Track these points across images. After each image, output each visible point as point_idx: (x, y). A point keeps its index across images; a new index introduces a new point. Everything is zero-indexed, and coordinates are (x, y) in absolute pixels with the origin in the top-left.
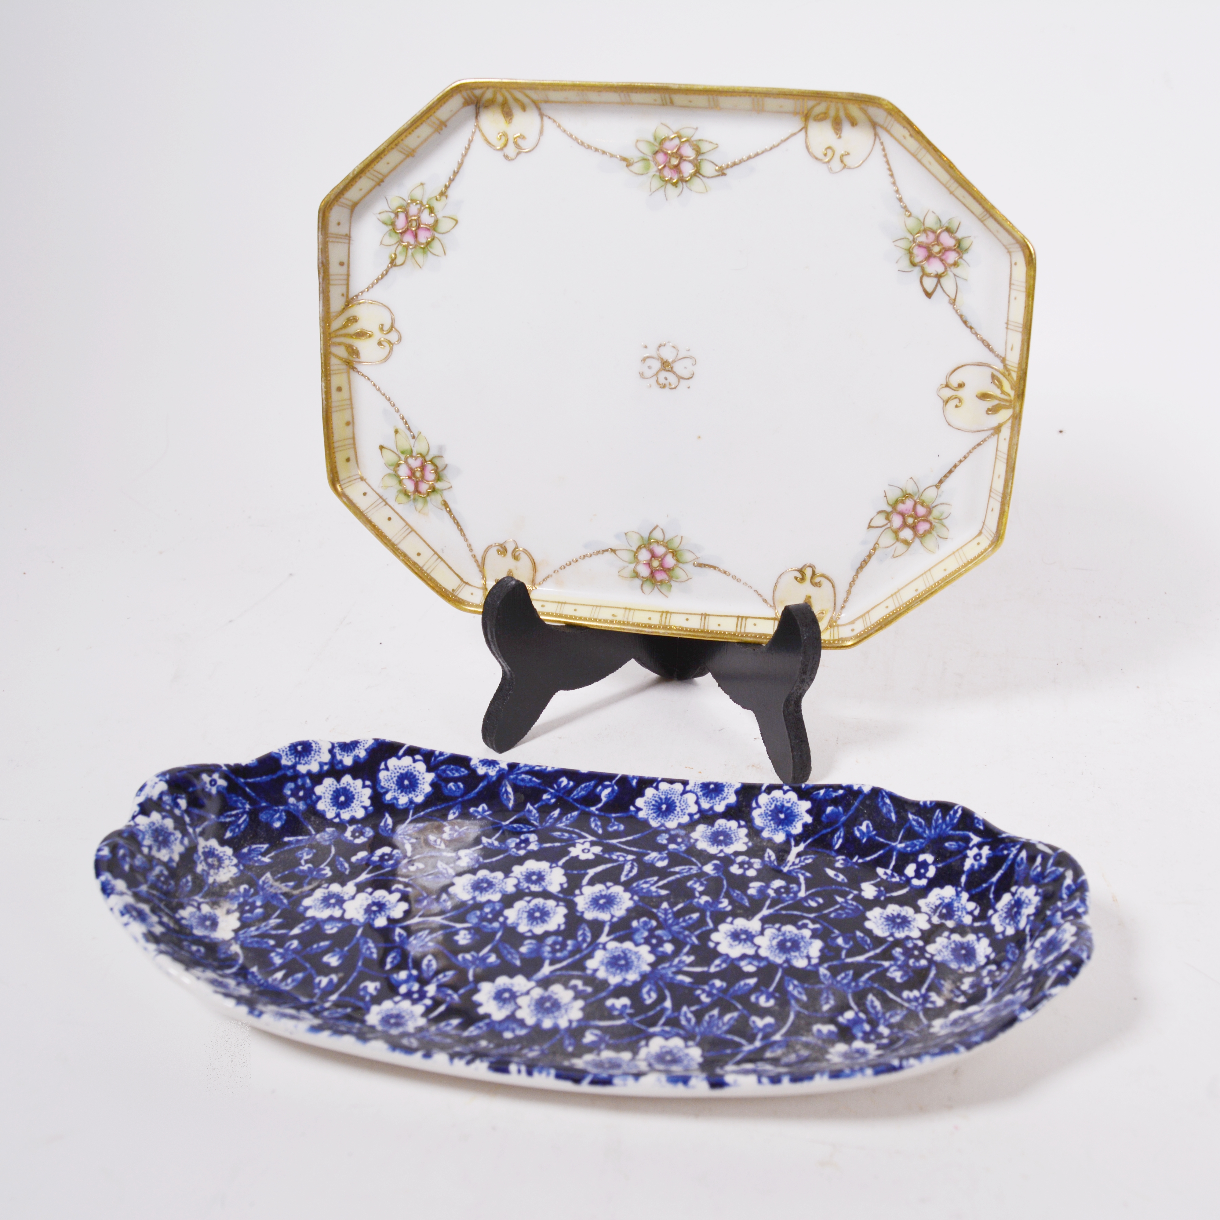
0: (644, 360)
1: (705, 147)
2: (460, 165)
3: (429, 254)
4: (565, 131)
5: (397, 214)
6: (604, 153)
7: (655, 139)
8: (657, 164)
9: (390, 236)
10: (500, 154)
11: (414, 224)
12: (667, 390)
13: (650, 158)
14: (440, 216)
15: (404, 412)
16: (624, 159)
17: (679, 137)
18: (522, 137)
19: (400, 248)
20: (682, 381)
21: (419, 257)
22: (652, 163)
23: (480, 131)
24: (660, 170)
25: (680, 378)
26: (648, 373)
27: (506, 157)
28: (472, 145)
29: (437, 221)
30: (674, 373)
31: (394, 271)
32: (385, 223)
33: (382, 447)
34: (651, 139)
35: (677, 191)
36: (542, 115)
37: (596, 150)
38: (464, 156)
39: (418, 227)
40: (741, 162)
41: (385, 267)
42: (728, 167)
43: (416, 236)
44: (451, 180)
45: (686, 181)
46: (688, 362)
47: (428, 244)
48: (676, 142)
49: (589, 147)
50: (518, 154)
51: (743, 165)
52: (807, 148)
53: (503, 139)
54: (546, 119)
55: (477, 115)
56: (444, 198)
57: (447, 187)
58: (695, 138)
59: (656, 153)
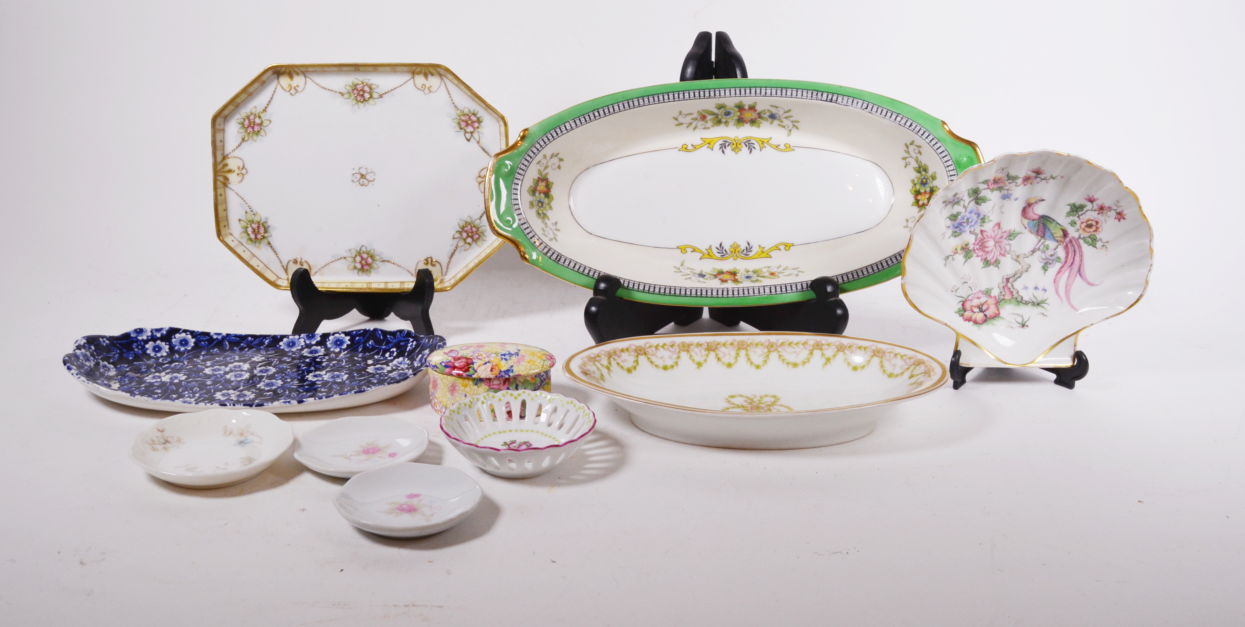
0: (353, 174)
1: (373, 87)
2: (271, 98)
3: (259, 136)
4: (315, 83)
5: (244, 120)
6: (332, 91)
7: (353, 84)
8: (354, 94)
9: (242, 129)
10: (288, 93)
11: (252, 123)
12: (364, 186)
13: (351, 92)
14: (263, 119)
15: (249, 204)
16: (340, 93)
17: (363, 83)
18: (298, 86)
19: (246, 134)
20: (370, 182)
21: (255, 137)
22: (352, 94)
23: (280, 84)
24: (356, 97)
25: (369, 181)
26: (355, 180)
27: (291, 94)
28: (277, 90)
29: (262, 122)
30: (366, 179)
31: (244, 144)
32: (239, 123)
33: (240, 220)
34: (351, 85)
35: (363, 104)
36: (305, 77)
37: (329, 90)
38: (273, 95)
39: (254, 125)
40: (389, 92)
41: (240, 142)
42: (383, 94)
43: (253, 128)
44: (268, 105)
45: (367, 101)
46: (372, 174)
47: (259, 131)
48: (362, 85)
49: (326, 89)
50: (296, 93)
51: (389, 93)
52: (415, 85)
53: (290, 87)
54: (307, 78)
55: (278, 78)
56: (265, 112)
57: (266, 108)
58: (369, 83)
59: (353, 90)
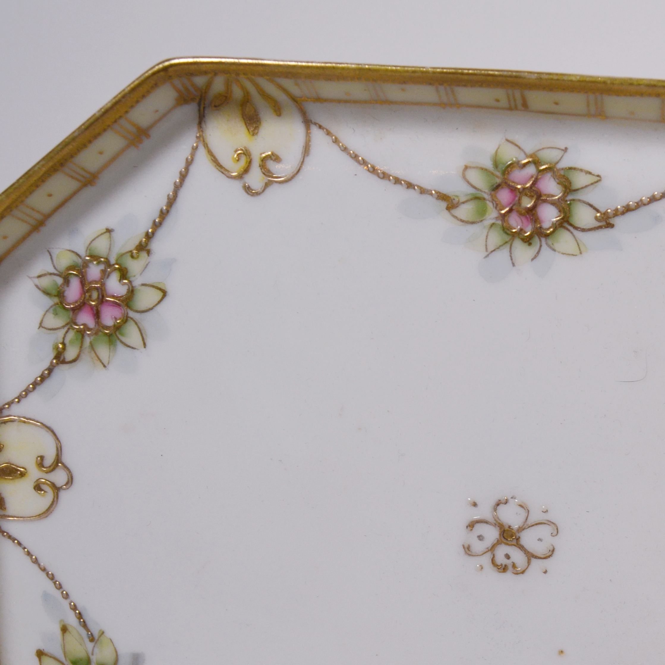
0: (471, 525)
1: (579, 180)
2: (172, 201)
3: (120, 347)
4: (345, 149)
5: (67, 281)
6: (410, 186)
7: (496, 164)
8: (498, 206)
9: (56, 314)
10: (237, 186)
11: (95, 295)
12: (509, 575)
13: (486, 196)
14: (137, 283)
15: (76, 597)
16: (442, 197)
17: (536, 162)
18: (275, 158)
19: (71, 335)
20: (534, 561)
21: (103, 351)
22: (490, 205)
23: (206, 146)
24: (504, 215)
25: (530, 556)
26: (478, 547)
27: (248, 189)
28: (193, 169)
29: (132, 292)
30: (522, 548)
31: (62, 371)
32: (46, 293)
33: (40, 654)
34: (488, 164)
35: (531, 251)
36: (308, 122)
37: (397, 181)
38: (177, 188)
39: (102, 300)
40: (640, 205)
41: (46, 364)
42: (617, 213)
43: (97, 315)
44: (156, 226)
45: (547, 236)
46: (544, 531)
47: (118, 328)
48: (531, 170)
49: (385, 176)
50: (267, 185)
51: (643, 211)
53: (243, 160)
54: (314, 130)
55: (201, 120)
56: (144, 254)
57: (149, 237)
58: (564, 164)
59: (496, 188)
